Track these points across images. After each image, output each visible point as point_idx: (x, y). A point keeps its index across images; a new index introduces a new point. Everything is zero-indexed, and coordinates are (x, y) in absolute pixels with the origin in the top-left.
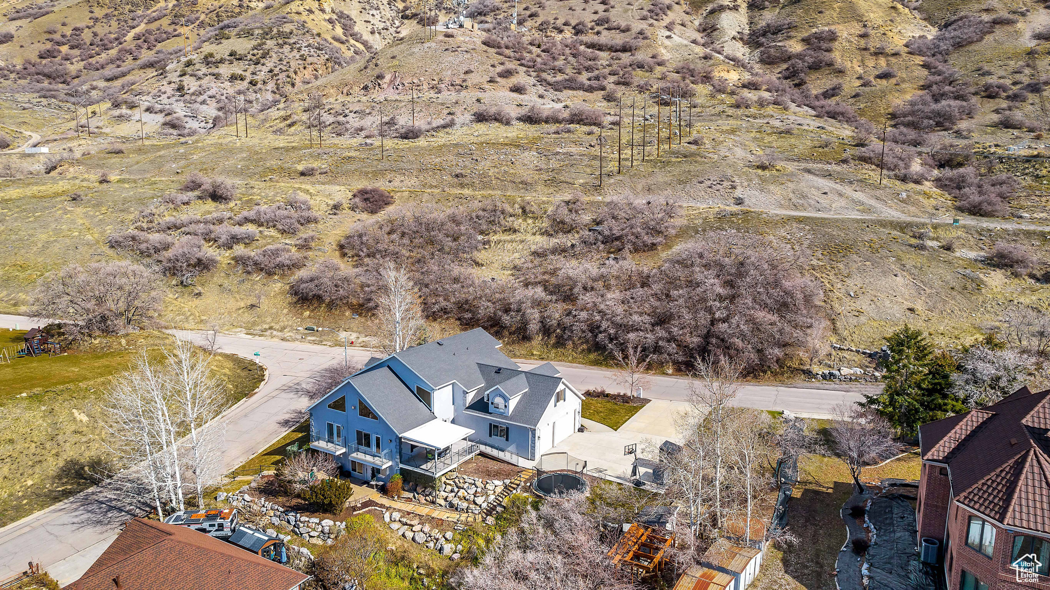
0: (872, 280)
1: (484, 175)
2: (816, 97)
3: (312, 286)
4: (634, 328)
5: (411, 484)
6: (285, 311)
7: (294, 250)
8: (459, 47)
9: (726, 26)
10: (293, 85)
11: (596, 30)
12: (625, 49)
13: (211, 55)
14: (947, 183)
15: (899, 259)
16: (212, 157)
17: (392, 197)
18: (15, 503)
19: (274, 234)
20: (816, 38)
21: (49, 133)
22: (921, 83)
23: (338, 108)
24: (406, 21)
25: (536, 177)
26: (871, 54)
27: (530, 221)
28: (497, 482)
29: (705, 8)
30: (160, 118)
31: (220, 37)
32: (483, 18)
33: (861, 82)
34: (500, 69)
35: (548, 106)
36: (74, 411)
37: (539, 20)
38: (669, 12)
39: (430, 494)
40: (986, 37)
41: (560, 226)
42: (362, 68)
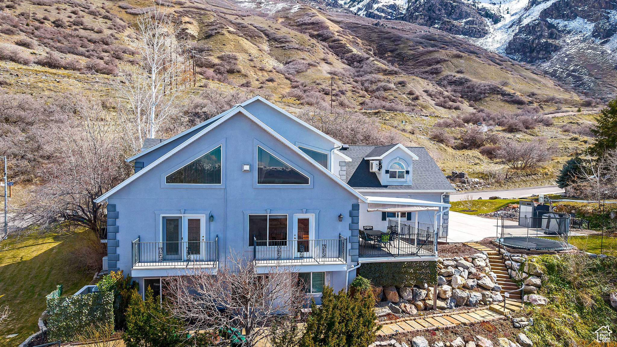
20: (226, 57)
22: (290, 85)
26: (258, 70)
33: (259, 82)
40: (309, 70)
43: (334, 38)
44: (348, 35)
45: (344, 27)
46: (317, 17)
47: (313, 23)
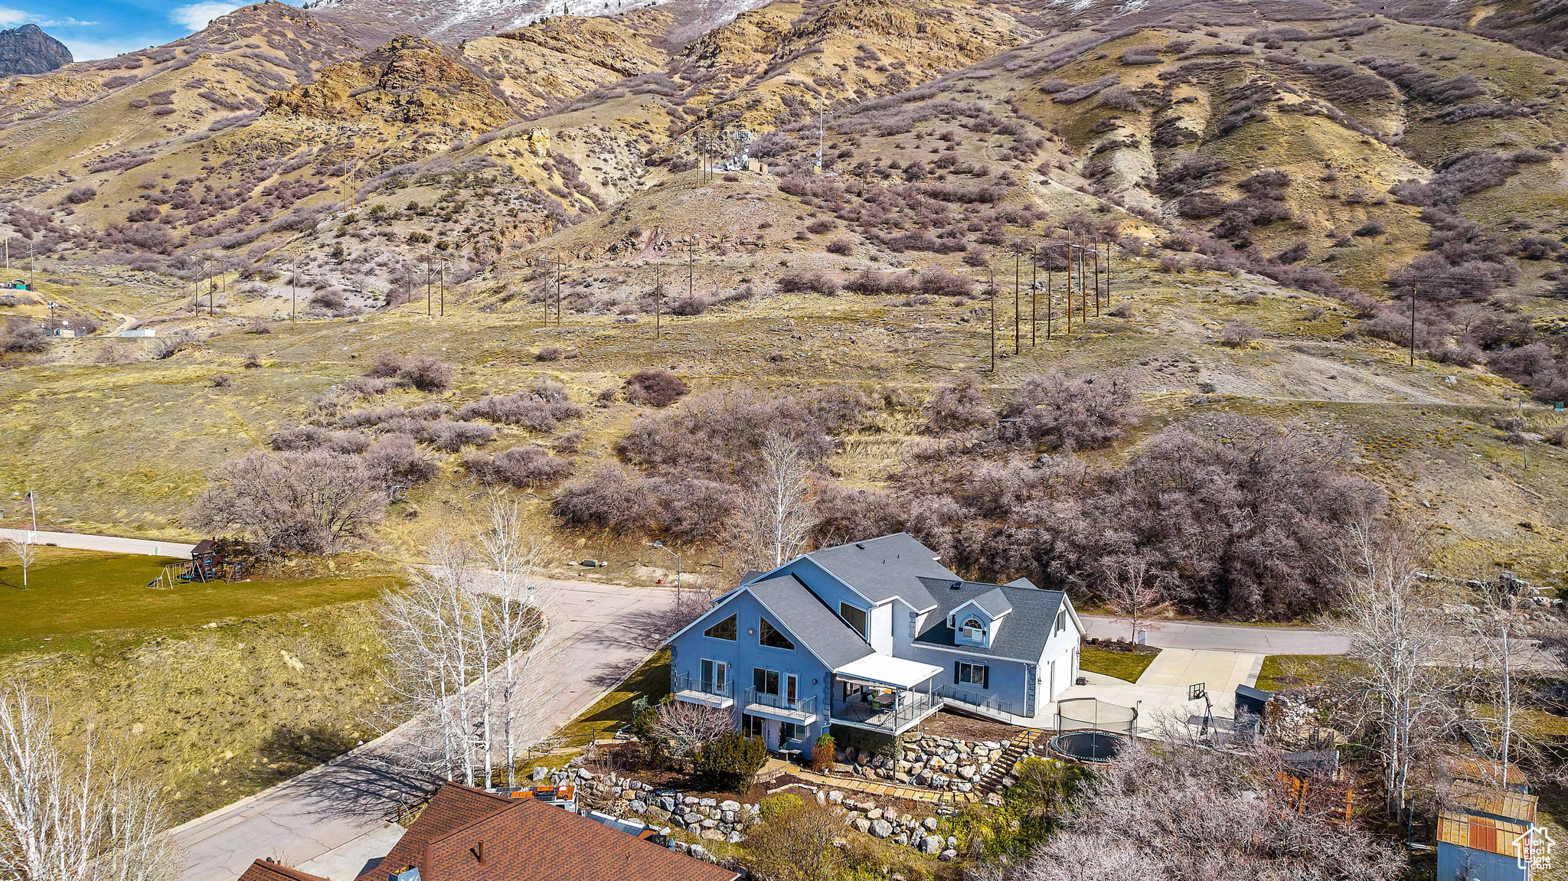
0: (1453, 484)
1: (813, 358)
2: (1270, 261)
3: (590, 499)
4: (1110, 550)
5: (848, 750)
6: (548, 538)
7: (552, 453)
8: (747, 193)
9: (1123, 169)
10: (499, 250)
11: (937, 175)
12: (984, 198)
13: (381, 208)
14: (1508, 365)
15: (1487, 456)
16: (400, 337)
17: (685, 385)
18: (210, 783)
19: (517, 432)
20: (1260, 183)
21: (149, 314)
22: (1424, 241)
23: (576, 275)
24: (652, 169)
25: (892, 361)
26: (1343, 204)
27: (899, 416)
28: (991, 744)
29: (1089, 146)
30: (308, 293)
31: (394, 184)
32: (771, 160)
33: (1334, 241)
34: (809, 222)
35: (886, 271)
36: (283, 652)
37: (854, 162)
38: (1039, 151)
39: (883, 765)
40: (1509, 180)
41: (947, 420)
42: (607, 222)
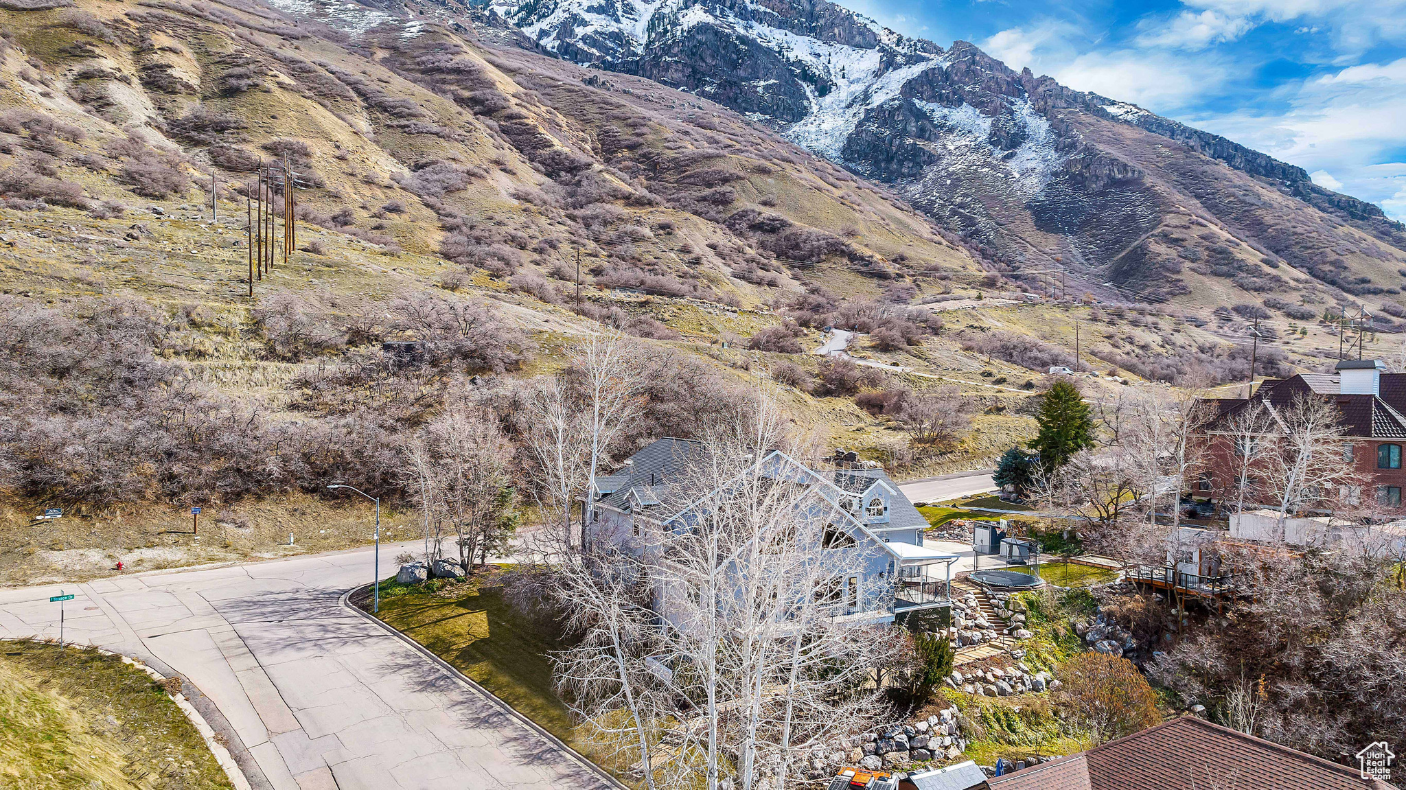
20: (285, 149)
22: (439, 224)
26: (361, 182)
27: (217, 338)
29: (66, 67)
33: (370, 212)
40: (471, 187)
43: (509, 111)
44: (538, 104)
45: (525, 83)
46: (466, 57)
47: (457, 71)
